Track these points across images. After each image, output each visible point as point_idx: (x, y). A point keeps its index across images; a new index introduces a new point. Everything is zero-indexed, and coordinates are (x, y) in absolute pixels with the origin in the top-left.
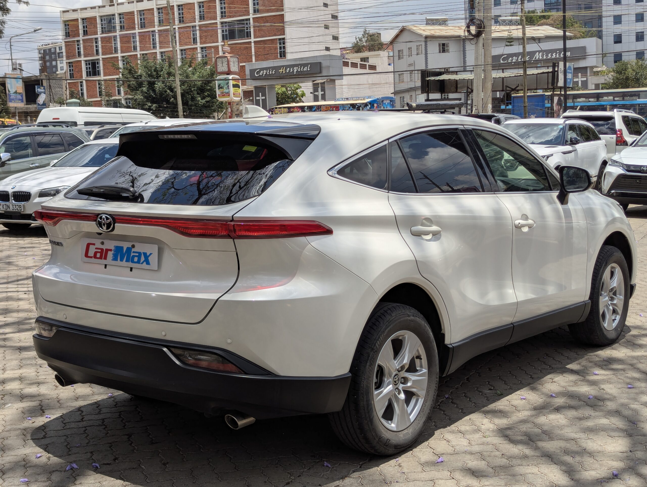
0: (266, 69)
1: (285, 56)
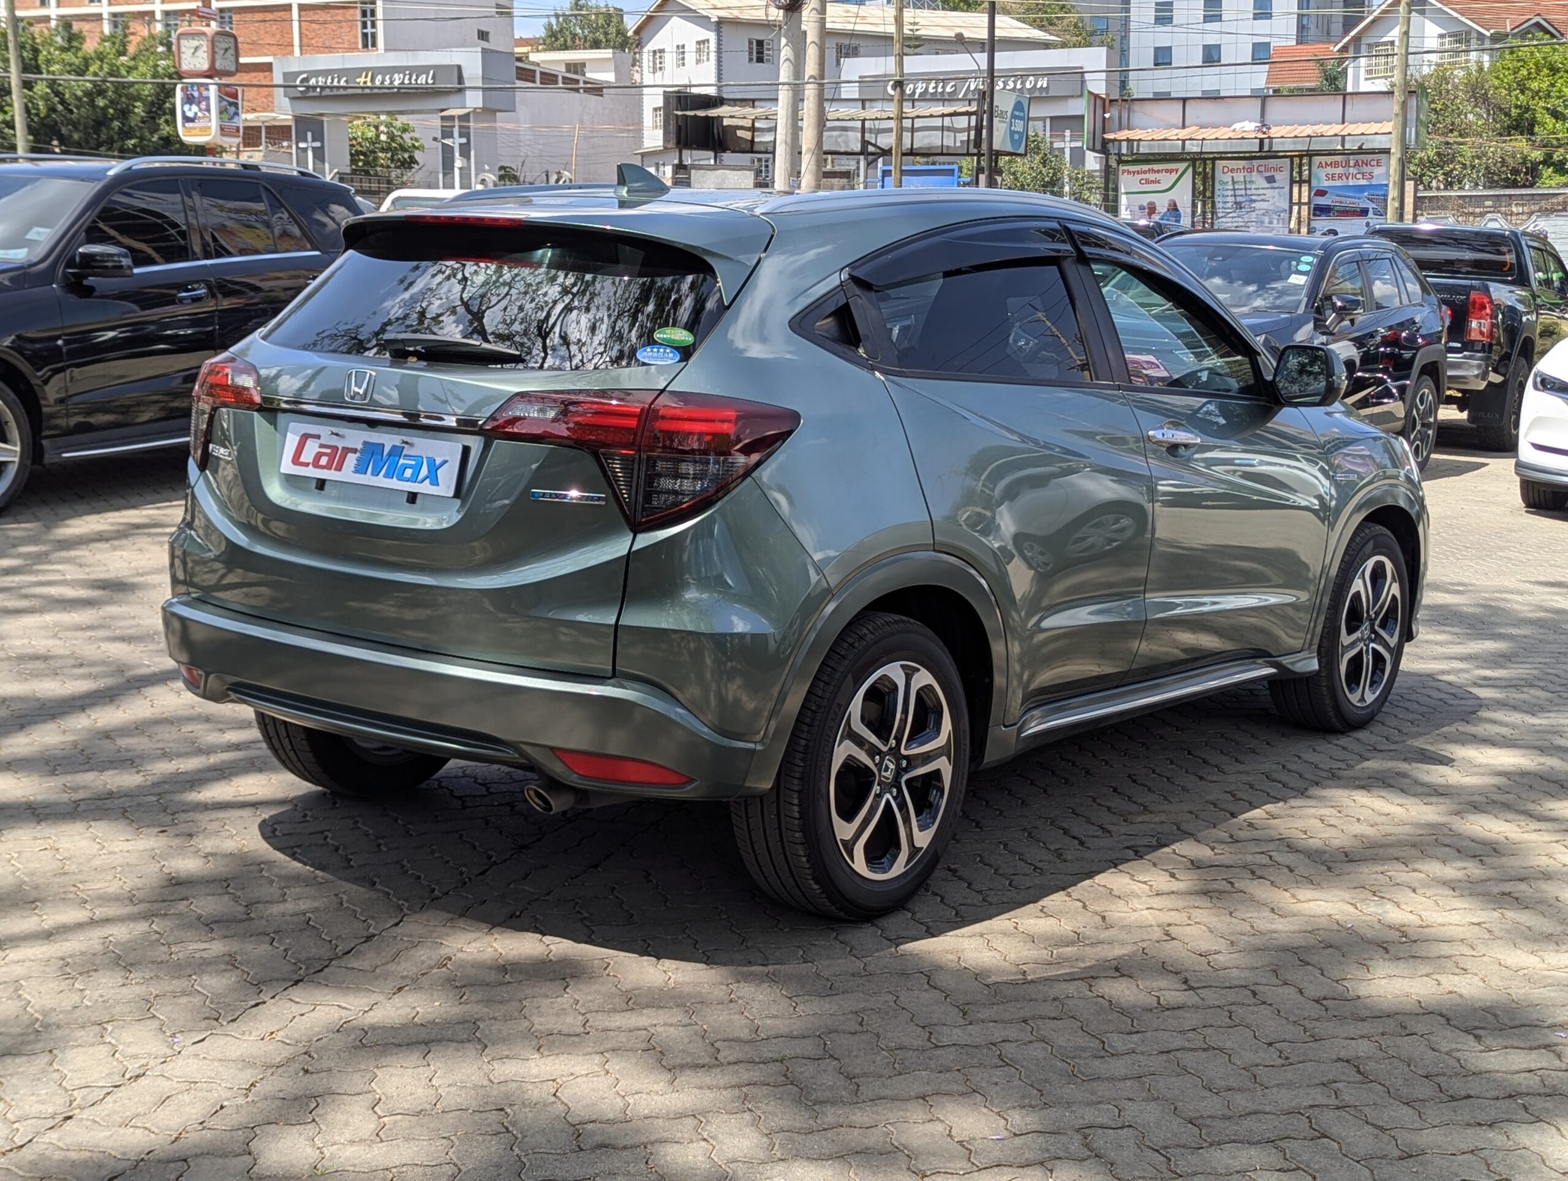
0: (326, 73)
1: (374, 44)
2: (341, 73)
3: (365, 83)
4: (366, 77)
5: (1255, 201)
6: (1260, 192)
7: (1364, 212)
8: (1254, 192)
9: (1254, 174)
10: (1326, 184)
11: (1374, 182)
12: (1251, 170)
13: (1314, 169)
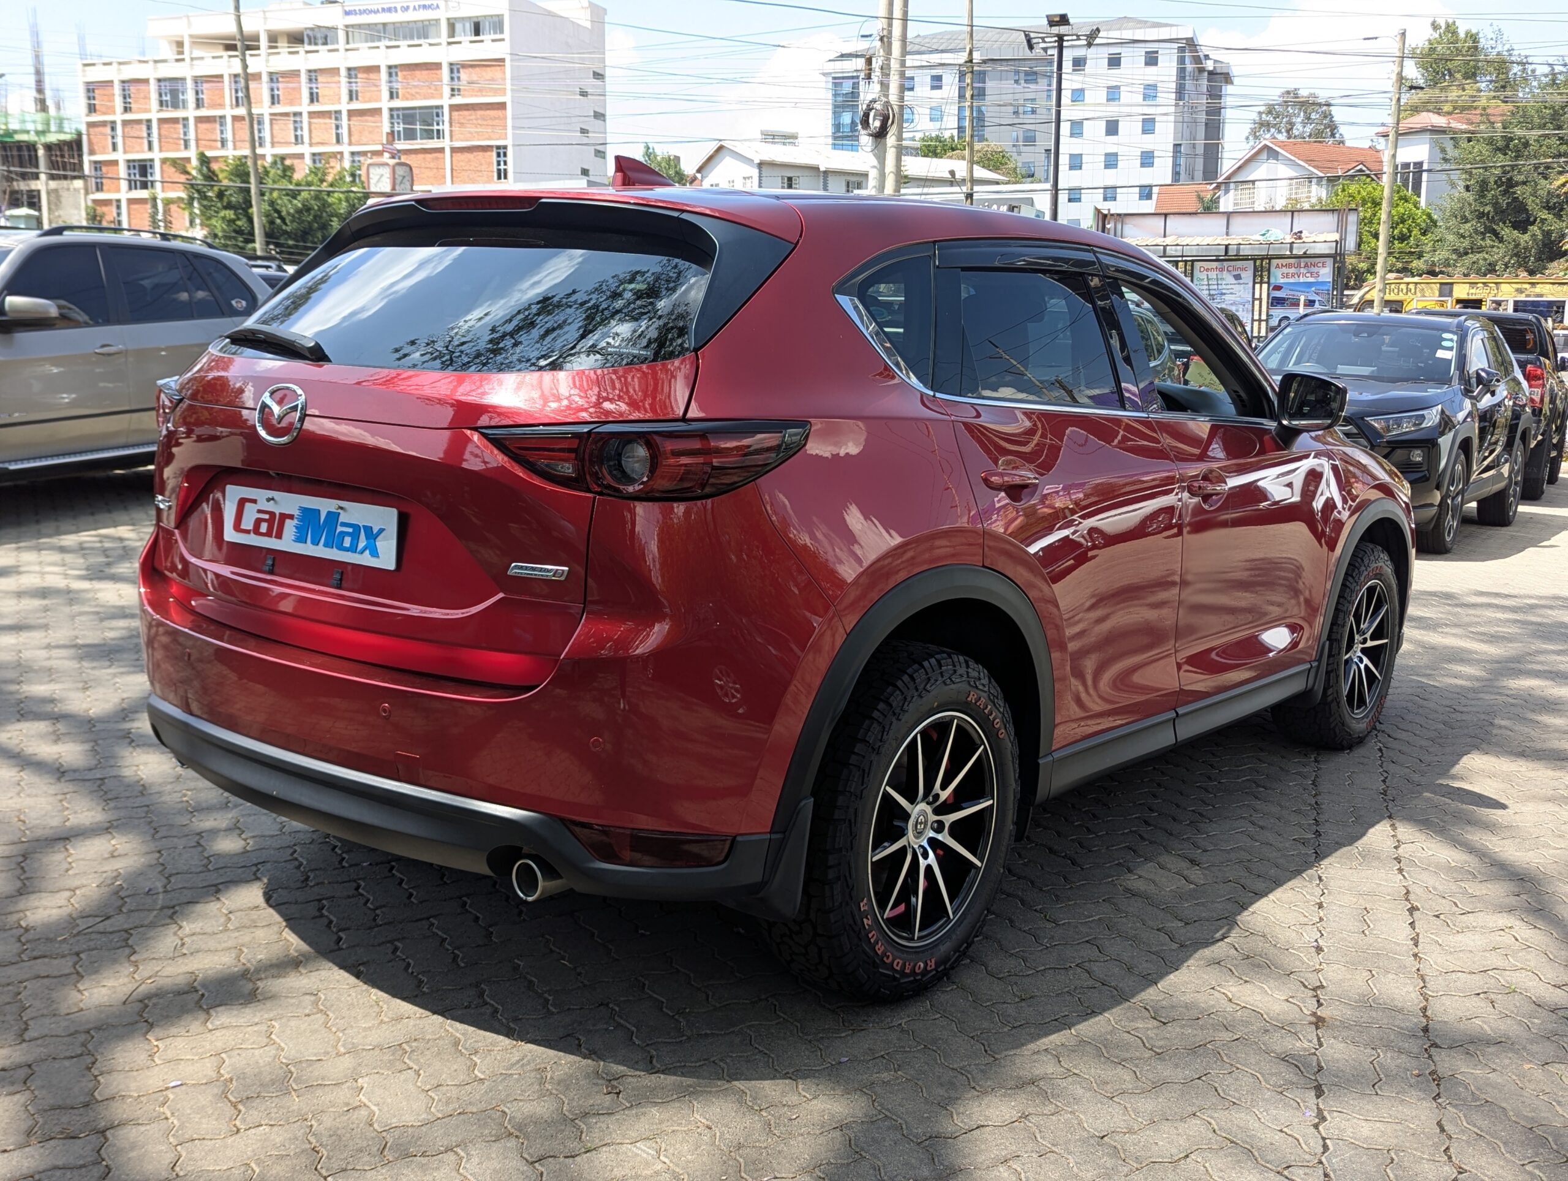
5: (1225, 294)
6: (1229, 287)
7: (1312, 303)
8: (1225, 287)
10: (1282, 281)
11: (1320, 279)
12: (1222, 270)
13: (1273, 269)
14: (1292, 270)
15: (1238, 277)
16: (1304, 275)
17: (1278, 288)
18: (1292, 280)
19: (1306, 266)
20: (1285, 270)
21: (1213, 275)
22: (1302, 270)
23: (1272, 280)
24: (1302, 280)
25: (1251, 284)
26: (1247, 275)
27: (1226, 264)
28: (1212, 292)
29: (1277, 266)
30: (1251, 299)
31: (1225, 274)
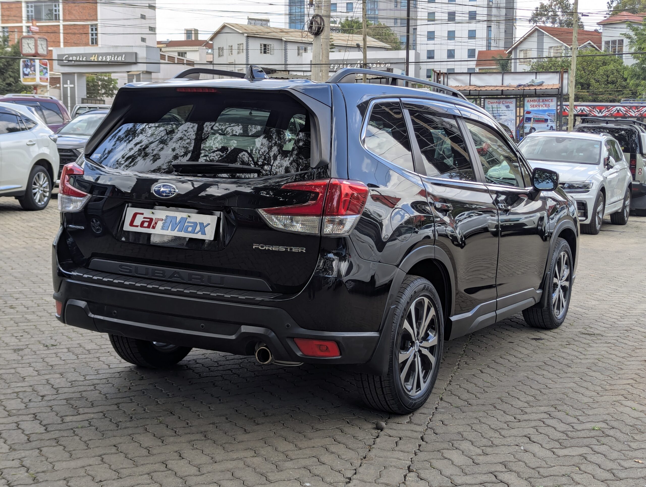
0: (76, 55)
1: (97, 43)
2: (83, 55)
3: (94, 59)
4: (95, 57)
5: (501, 116)
6: (503, 112)
7: (546, 120)
8: (501, 112)
9: (501, 104)
10: (530, 109)
11: (550, 108)
12: (499, 103)
13: (526, 103)
14: (536, 103)
15: (508, 107)
16: (542, 106)
17: (529, 113)
18: (535, 109)
19: (543, 101)
20: (532, 103)
21: (495, 105)
22: (541, 104)
23: (526, 109)
24: (541, 108)
25: (514, 111)
26: (512, 106)
27: (502, 100)
28: (495, 115)
29: (528, 101)
30: (514, 118)
31: (501, 105)
